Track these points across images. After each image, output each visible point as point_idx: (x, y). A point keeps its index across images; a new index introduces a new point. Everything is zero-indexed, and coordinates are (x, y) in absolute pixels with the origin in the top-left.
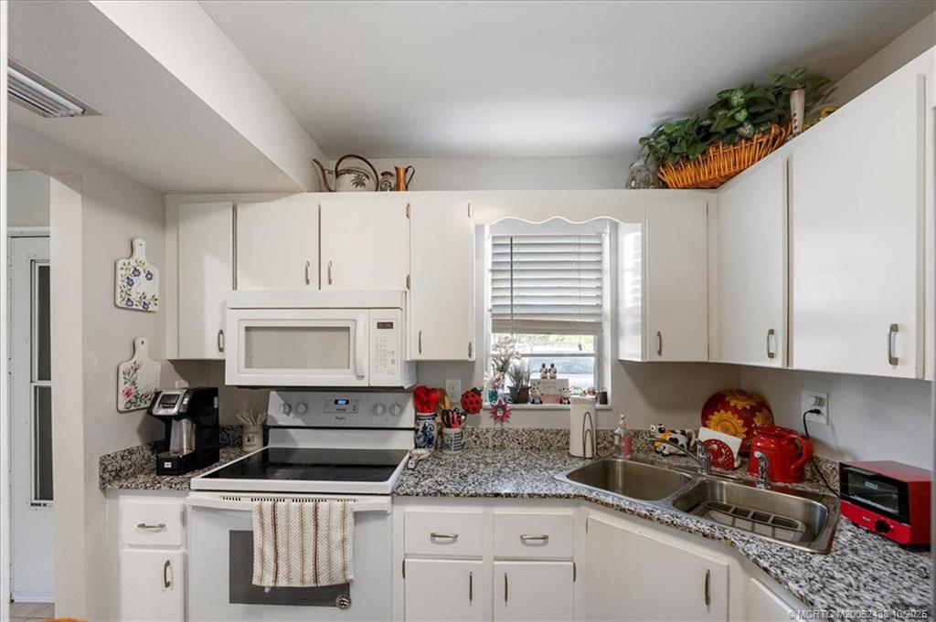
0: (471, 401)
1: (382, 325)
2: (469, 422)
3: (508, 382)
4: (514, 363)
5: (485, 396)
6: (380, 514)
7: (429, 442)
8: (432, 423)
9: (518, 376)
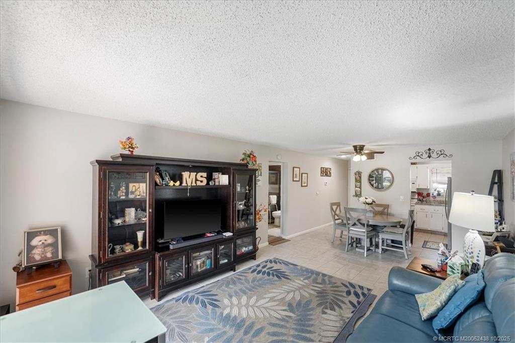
0: (428, 195)
1: (413, 183)
2: (428, 198)
3: (436, 192)
4: (437, 189)
5: (431, 194)
6: (414, 206)
7: (420, 200)
8: (421, 198)
9: (438, 191)
